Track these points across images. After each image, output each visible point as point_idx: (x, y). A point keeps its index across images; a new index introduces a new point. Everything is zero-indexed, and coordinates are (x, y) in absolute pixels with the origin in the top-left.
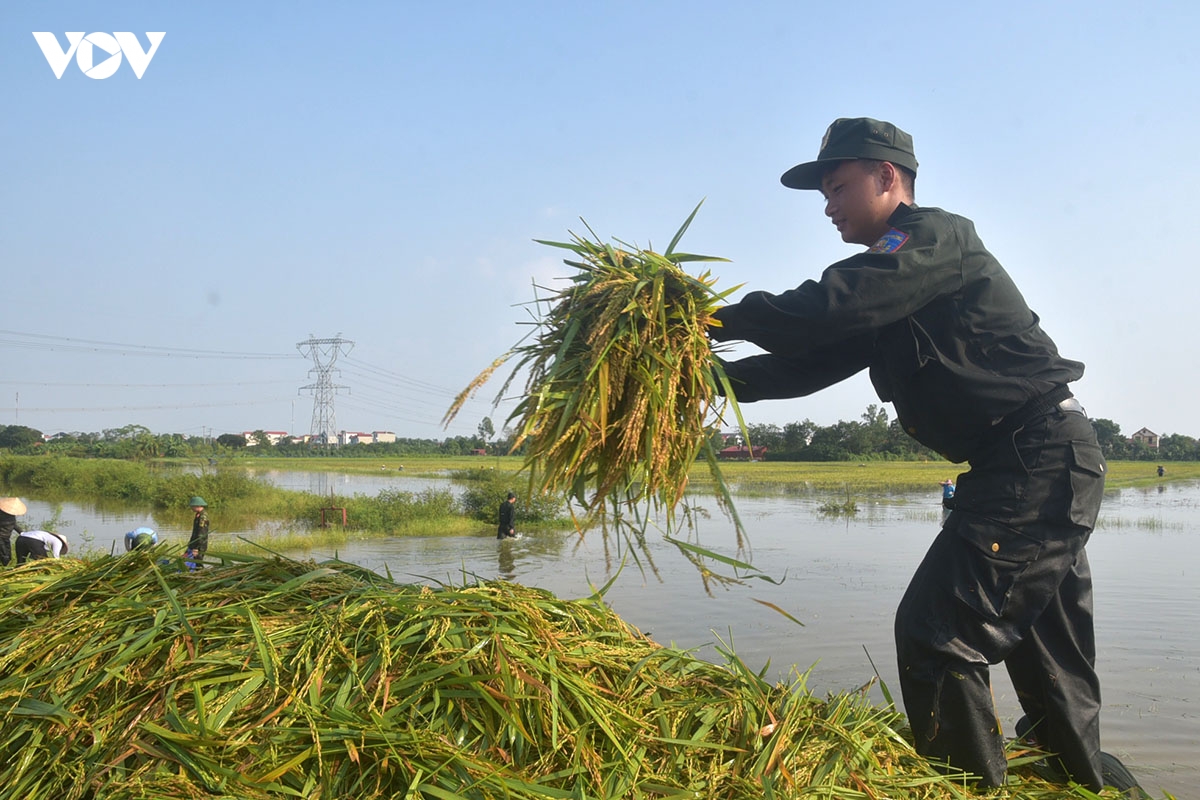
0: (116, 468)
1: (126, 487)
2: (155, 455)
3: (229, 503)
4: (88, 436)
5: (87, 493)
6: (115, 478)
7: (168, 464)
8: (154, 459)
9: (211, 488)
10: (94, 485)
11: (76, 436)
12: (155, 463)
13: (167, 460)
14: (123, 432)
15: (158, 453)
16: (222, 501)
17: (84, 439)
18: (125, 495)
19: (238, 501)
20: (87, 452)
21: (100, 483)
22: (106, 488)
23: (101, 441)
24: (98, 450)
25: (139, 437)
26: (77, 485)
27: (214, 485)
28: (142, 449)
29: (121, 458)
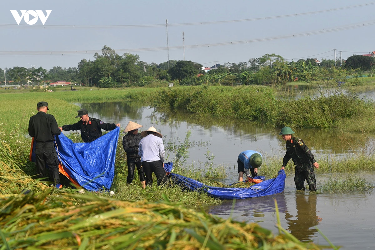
0: (248, 95)
1: (256, 111)
2: (290, 80)
3: (339, 123)
4: (238, 66)
5: (227, 117)
6: (247, 104)
7: (301, 88)
8: (289, 84)
9: (323, 110)
10: (231, 111)
11: (229, 66)
12: (290, 86)
13: (300, 83)
14: (263, 60)
15: (292, 78)
16: (333, 121)
17: (235, 69)
18: (255, 118)
19: (348, 121)
20: (236, 80)
21: (236, 108)
22: (240, 112)
23: (248, 70)
24: (244, 78)
25: (276, 64)
26: (219, 110)
27: (326, 107)
28: (278, 75)
29: (262, 84)
